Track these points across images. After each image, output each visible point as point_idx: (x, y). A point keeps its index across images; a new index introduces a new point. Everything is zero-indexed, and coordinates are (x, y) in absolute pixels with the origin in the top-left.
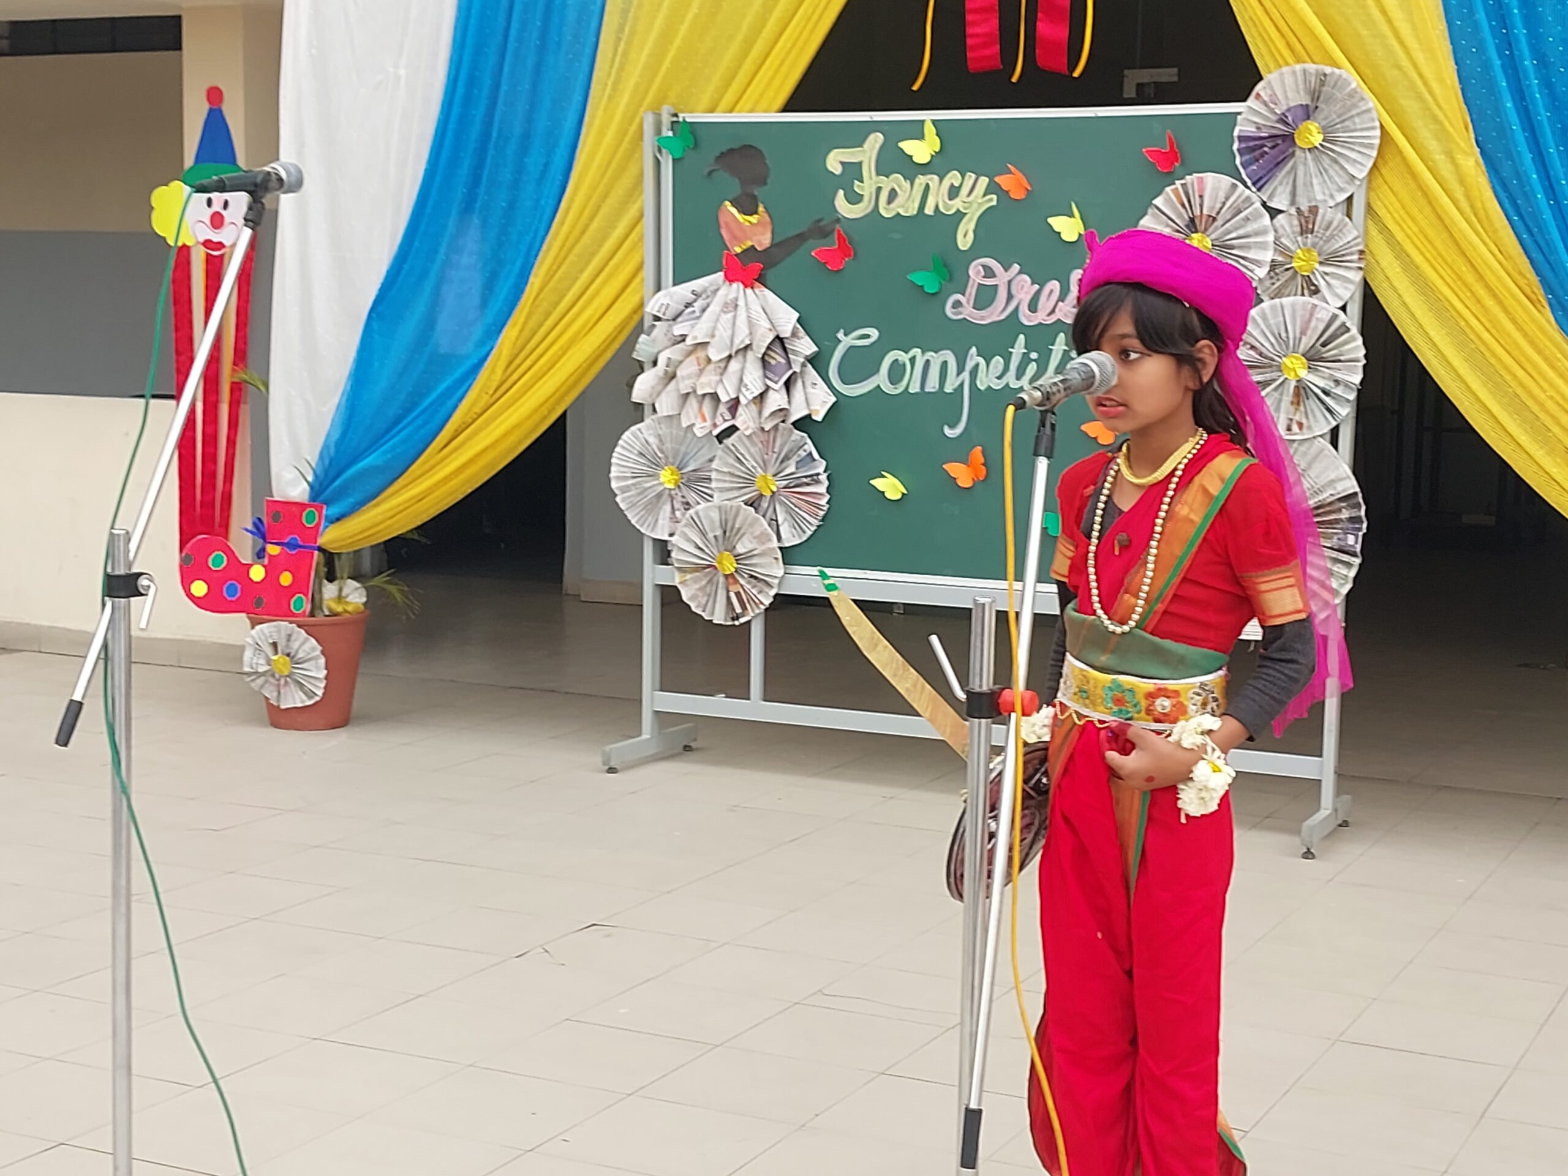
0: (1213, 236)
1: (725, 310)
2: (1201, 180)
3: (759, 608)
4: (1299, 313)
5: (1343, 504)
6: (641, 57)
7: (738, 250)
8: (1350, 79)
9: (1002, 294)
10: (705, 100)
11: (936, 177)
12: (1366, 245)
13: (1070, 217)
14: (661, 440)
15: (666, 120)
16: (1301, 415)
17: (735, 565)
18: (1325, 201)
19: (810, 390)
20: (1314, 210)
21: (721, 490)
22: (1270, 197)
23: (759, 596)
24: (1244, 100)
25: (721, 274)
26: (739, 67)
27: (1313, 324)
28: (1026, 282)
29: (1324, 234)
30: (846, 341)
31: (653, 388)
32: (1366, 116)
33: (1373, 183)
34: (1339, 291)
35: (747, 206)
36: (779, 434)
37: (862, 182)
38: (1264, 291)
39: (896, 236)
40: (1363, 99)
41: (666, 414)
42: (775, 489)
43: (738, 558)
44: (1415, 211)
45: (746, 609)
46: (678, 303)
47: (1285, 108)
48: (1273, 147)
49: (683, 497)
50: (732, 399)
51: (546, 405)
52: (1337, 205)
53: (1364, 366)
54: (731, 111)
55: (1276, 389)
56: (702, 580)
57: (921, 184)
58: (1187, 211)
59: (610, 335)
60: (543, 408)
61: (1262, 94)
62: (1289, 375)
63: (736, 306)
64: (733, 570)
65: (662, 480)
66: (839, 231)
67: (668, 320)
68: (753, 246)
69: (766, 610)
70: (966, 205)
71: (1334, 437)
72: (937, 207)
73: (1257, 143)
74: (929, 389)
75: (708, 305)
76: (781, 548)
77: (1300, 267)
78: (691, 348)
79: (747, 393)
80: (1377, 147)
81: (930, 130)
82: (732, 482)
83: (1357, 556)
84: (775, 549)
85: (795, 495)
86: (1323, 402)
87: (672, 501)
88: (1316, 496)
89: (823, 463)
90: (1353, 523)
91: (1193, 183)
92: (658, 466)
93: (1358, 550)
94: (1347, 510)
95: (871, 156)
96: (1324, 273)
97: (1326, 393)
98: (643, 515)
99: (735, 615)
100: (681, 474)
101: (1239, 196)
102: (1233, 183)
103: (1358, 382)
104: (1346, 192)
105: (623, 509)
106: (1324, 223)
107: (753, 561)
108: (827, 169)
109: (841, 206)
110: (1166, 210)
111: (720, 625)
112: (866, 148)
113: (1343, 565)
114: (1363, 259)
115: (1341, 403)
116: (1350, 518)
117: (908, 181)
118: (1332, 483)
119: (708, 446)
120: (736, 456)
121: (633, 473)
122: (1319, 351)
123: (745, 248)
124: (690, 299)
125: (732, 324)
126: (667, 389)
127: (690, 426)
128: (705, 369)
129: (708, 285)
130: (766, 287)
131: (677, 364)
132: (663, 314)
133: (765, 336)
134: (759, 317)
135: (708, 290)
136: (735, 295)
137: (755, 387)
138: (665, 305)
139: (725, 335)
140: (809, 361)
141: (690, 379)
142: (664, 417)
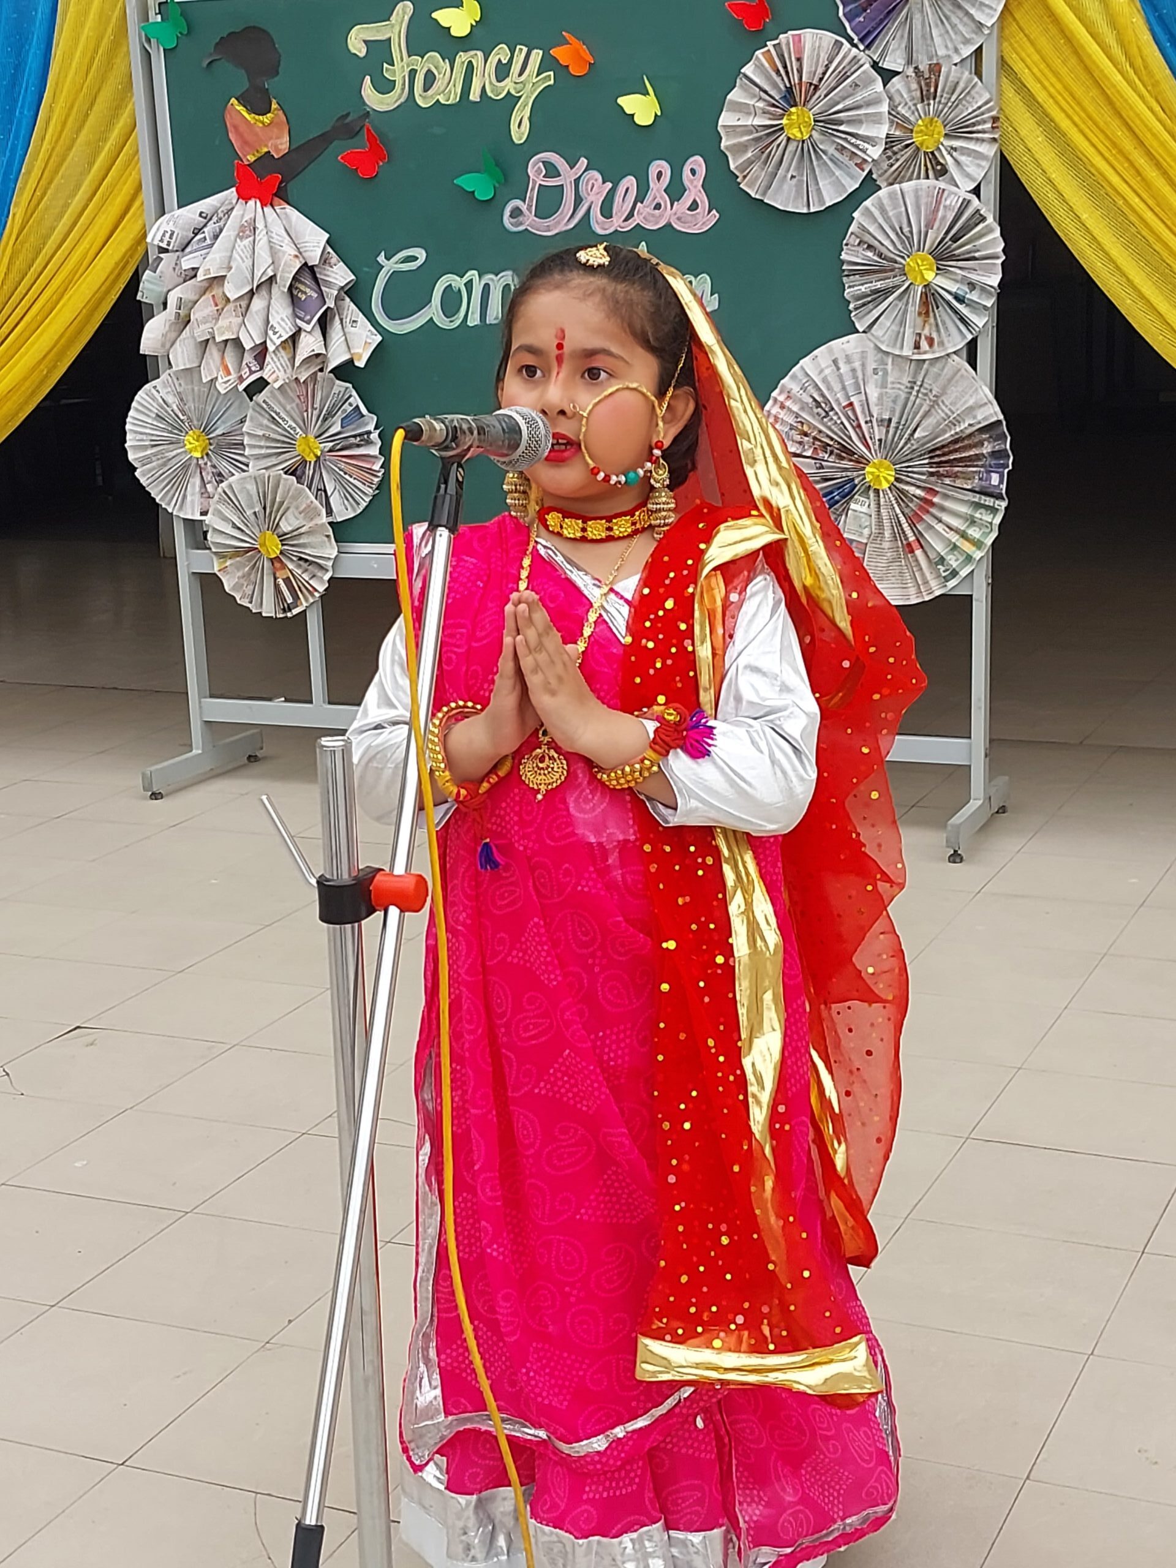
0: (815, 110)
2: (798, 39)
3: (313, 595)
4: (923, 201)
5: (984, 436)
7: (251, 158)
9: (569, 197)
11: (480, 54)
12: (1001, 110)
13: (645, 95)
14: (182, 400)
15: (152, 1)
16: (930, 329)
17: (280, 546)
18: (949, 56)
19: (349, 329)
20: (937, 68)
21: (258, 457)
22: (883, 56)
23: (311, 582)
25: (234, 189)
27: (940, 214)
28: (596, 180)
29: (950, 98)
30: (389, 266)
33: (1007, 32)
34: (968, 170)
35: (258, 104)
36: (318, 386)
37: (393, 65)
38: (880, 176)
39: (436, 131)
41: (183, 368)
42: (319, 453)
43: (283, 537)
44: (1057, 63)
45: (299, 598)
46: (183, 229)
49: (214, 467)
50: (256, 346)
52: (962, 60)
53: (1003, 264)
55: (899, 298)
56: (245, 566)
57: (463, 63)
58: (783, 80)
59: (111, 273)
60: (42, 367)
62: (916, 281)
63: (254, 229)
64: (278, 552)
65: (188, 446)
66: (368, 130)
68: (269, 152)
69: (321, 597)
70: (518, 86)
71: (971, 352)
72: (484, 88)
74: (490, 320)
75: (221, 231)
76: (330, 523)
77: (922, 144)
78: (205, 284)
79: (274, 338)
82: (268, 447)
83: (1004, 499)
84: (323, 524)
85: (344, 460)
86: (956, 312)
87: (201, 473)
88: (953, 427)
89: (372, 418)
90: (996, 458)
91: (788, 44)
92: (181, 432)
93: (1004, 492)
94: (989, 442)
95: (400, 32)
96: (952, 148)
97: (960, 299)
98: (168, 491)
99: (286, 605)
100: (209, 439)
101: (844, 58)
102: (837, 41)
103: (996, 284)
104: (973, 44)
105: (144, 484)
106: (948, 84)
107: (301, 541)
108: (349, 51)
109: (368, 96)
110: (757, 80)
111: (272, 617)
112: (393, 22)
113: (987, 510)
114: (997, 127)
115: (978, 311)
116: (993, 452)
117: (447, 61)
118: (971, 410)
119: (236, 404)
120: (270, 414)
121: (152, 441)
122: (949, 247)
123: (259, 155)
124: (198, 224)
125: (250, 252)
126: (181, 337)
127: (213, 381)
128: (223, 309)
129: (219, 205)
130: (289, 204)
131: (190, 305)
132: (169, 244)
133: (290, 266)
134: (282, 241)
135: (219, 211)
136: (252, 215)
137: (284, 329)
138: (170, 232)
139: (243, 266)
140: (346, 293)
141: (206, 322)
142: (183, 370)
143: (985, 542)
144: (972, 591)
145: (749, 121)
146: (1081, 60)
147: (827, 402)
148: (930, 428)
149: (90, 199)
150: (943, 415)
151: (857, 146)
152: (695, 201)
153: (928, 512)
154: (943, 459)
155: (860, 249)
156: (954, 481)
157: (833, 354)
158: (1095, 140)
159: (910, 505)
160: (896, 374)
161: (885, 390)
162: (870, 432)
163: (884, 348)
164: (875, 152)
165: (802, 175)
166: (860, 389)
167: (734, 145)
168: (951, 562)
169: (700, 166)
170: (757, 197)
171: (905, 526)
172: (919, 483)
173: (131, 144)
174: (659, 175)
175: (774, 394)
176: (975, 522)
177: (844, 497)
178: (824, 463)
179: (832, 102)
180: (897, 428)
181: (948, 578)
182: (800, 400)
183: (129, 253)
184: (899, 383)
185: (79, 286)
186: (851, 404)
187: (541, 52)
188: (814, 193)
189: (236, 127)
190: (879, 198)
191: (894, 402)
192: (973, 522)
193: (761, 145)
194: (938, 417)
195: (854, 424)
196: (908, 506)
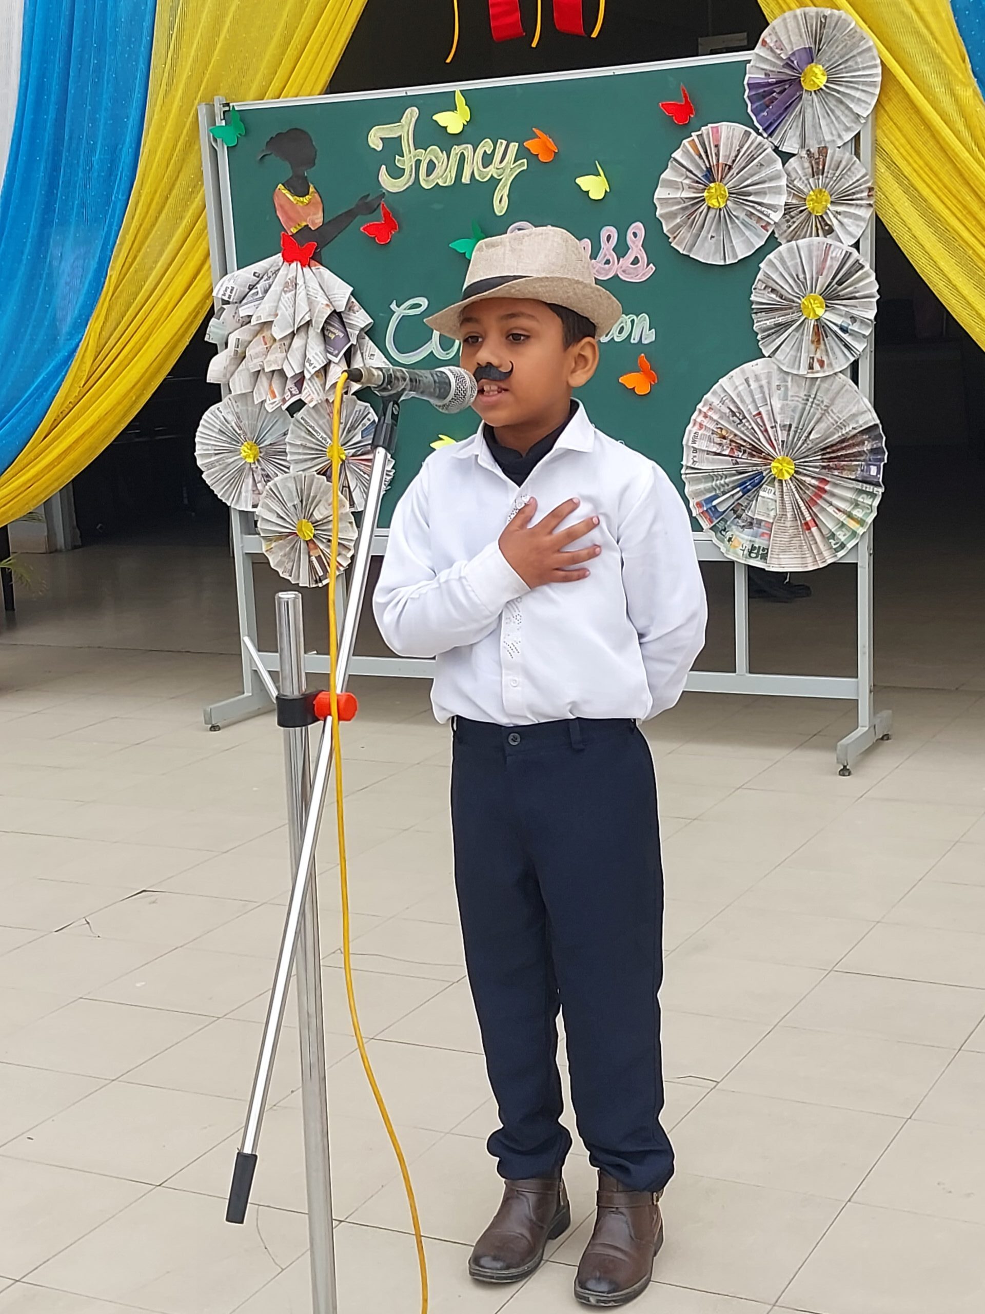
0: (729, 185)
1: (285, 289)
2: (716, 131)
4: (815, 253)
5: (864, 437)
6: (191, 52)
7: (294, 231)
8: (849, 18)
10: (254, 89)
11: (470, 146)
12: (875, 182)
13: (597, 176)
14: (239, 418)
15: (219, 110)
16: (821, 354)
17: (313, 531)
18: (834, 141)
20: (823, 151)
21: (297, 462)
22: (782, 142)
23: (338, 559)
24: (753, 49)
25: (280, 254)
26: (283, 53)
27: (828, 263)
29: (834, 174)
30: (399, 311)
32: (868, 55)
33: (880, 122)
34: (850, 229)
35: (300, 188)
36: (344, 406)
37: (403, 157)
38: (781, 235)
39: (437, 206)
40: (863, 37)
41: (239, 393)
42: (344, 458)
43: (316, 524)
44: (919, 145)
45: (328, 572)
46: (241, 286)
47: (790, 53)
48: (781, 93)
49: (263, 470)
50: (296, 374)
51: (134, 390)
52: (845, 144)
53: (878, 302)
54: (278, 98)
55: (797, 329)
56: (286, 547)
57: (457, 154)
58: (704, 162)
59: (186, 321)
60: (131, 394)
61: (768, 40)
62: (810, 316)
63: (296, 285)
64: (312, 536)
65: (244, 454)
66: (383, 206)
68: (307, 225)
69: (345, 570)
70: (499, 171)
71: (854, 371)
72: (473, 173)
73: (766, 89)
75: (270, 286)
76: (352, 513)
77: (813, 209)
78: (258, 328)
79: (310, 368)
80: (879, 85)
81: (460, 100)
82: (305, 454)
83: (880, 486)
84: (347, 514)
85: (364, 462)
86: (841, 340)
87: (253, 475)
88: (840, 430)
90: (875, 454)
91: (708, 134)
92: (238, 442)
93: (881, 480)
94: (869, 442)
95: (409, 130)
96: (837, 212)
97: (844, 330)
98: (228, 489)
99: (317, 578)
100: (259, 448)
101: (752, 143)
102: (746, 131)
103: (872, 317)
104: (853, 131)
105: (209, 484)
106: (833, 163)
107: (330, 527)
108: (369, 146)
109: (384, 181)
110: (684, 163)
111: (306, 587)
112: (403, 123)
113: (868, 495)
114: (872, 195)
115: (858, 339)
116: (872, 449)
117: (444, 152)
118: (854, 416)
119: (281, 420)
120: (307, 429)
121: (215, 450)
122: (835, 289)
123: (300, 228)
124: (253, 281)
125: (293, 303)
126: (239, 369)
127: (263, 402)
128: (271, 347)
129: (268, 267)
130: (322, 265)
131: (246, 344)
132: (230, 297)
133: (323, 312)
134: (317, 294)
135: (269, 272)
136: (294, 274)
137: (318, 361)
138: (231, 288)
139: (287, 313)
140: (366, 333)
141: (258, 357)
142: (239, 395)
143: (867, 520)
144: (857, 560)
145: (678, 195)
146: (938, 142)
147: (741, 412)
148: (823, 431)
149: (170, 264)
150: (832, 421)
151: (762, 213)
152: (636, 257)
153: (821, 497)
154: (833, 455)
155: (766, 292)
156: (842, 473)
157: (745, 374)
158: (949, 204)
159: (808, 492)
160: (796, 389)
161: (785, 402)
162: (775, 436)
163: (785, 369)
164: (776, 217)
165: (720, 235)
166: (766, 401)
167: (667, 213)
168: (840, 537)
169: (640, 229)
170: (685, 253)
171: (803, 508)
172: (813, 475)
173: (202, 221)
174: (609, 237)
175: (699, 406)
176: (859, 505)
177: (754, 487)
178: (738, 460)
179: (742, 178)
180: (796, 432)
181: (838, 549)
182: (720, 411)
183: (200, 305)
184: (798, 396)
185: (160, 332)
186: (760, 413)
187: (517, 144)
188: (730, 249)
189: (282, 207)
190: (780, 253)
191: (794, 411)
192: (857, 505)
193: (688, 212)
194: (829, 423)
195: (762, 429)
196: (805, 493)
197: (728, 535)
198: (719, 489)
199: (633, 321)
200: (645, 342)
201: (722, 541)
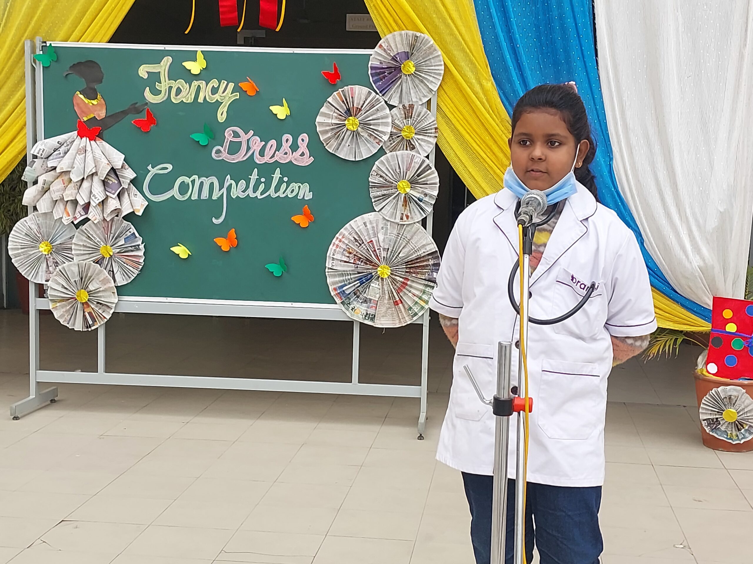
0: (360, 119)
1: (79, 152)
2: (352, 89)
3: (103, 321)
4: (405, 159)
5: (430, 257)
7: (85, 119)
8: (429, 39)
9: (244, 147)
10: (62, 34)
11: (204, 82)
12: (438, 125)
13: (282, 106)
14: (39, 227)
15: (38, 44)
16: (407, 212)
17: (88, 297)
18: (417, 102)
19: (133, 198)
20: (412, 106)
21: (78, 255)
22: (390, 99)
23: (103, 314)
24: (374, 48)
25: (76, 132)
27: (413, 165)
28: (257, 140)
29: (417, 119)
30: (153, 171)
31: (34, 197)
32: (438, 59)
33: (440, 93)
34: (426, 148)
35: (91, 94)
36: (115, 223)
37: (161, 84)
38: (386, 148)
39: (181, 113)
40: (436, 50)
41: (44, 212)
42: (112, 254)
43: (90, 293)
44: (461, 108)
45: (96, 321)
46: (49, 148)
47: (396, 53)
48: (390, 73)
49: (54, 259)
50: (86, 203)
52: (423, 104)
53: (439, 187)
54: (78, 41)
55: (394, 198)
56: (66, 306)
57: (195, 85)
58: (345, 105)
61: (383, 45)
62: (401, 192)
63: (86, 151)
64: (87, 300)
65: (41, 249)
66: (147, 110)
67: (42, 158)
68: (95, 117)
69: (106, 322)
70: (222, 98)
71: (424, 222)
72: (205, 97)
73: (381, 70)
74: (203, 198)
75: (68, 151)
77: (405, 135)
78: (58, 175)
79: (95, 200)
80: (443, 74)
81: (200, 56)
82: (84, 250)
84: (112, 287)
85: (125, 257)
86: (419, 206)
87: (47, 262)
88: (416, 253)
89: (140, 239)
90: (434, 266)
91: (348, 91)
92: (38, 242)
94: (432, 260)
95: (165, 69)
96: (418, 139)
97: (421, 200)
98: (29, 270)
99: (88, 325)
100: (53, 246)
101: (373, 98)
102: (369, 91)
103: (436, 195)
104: (427, 97)
105: (16, 266)
106: (417, 113)
107: (99, 295)
108: (139, 75)
109: (147, 96)
110: (334, 104)
111: (79, 331)
112: (162, 65)
115: (428, 206)
116: (434, 264)
117: (188, 84)
118: (424, 246)
119: (69, 230)
120: (87, 235)
121: (21, 246)
122: (416, 178)
123: (89, 118)
124: (57, 146)
125: (84, 161)
126: (44, 197)
127: (60, 219)
128: (67, 186)
129: (67, 139)
130: (104, 140)
131: (50, 183)
132: (41, 155)
133: (105, 168)
134: (101, 157)
135: (68, 141)
136: (85, 144)
137: (100, 196)
138: (42, 150)
139: (80, 167)
140: (132, 182)
141: (58, 192)
142: (42, 213)
144: (423, 322)
145: (330, 121)
147: (361, 240)
148: (406, 253)
150: (412, 248)
151: (378, 135)
152: (303, 152)
154: (412, 266)
155: (377, 177)
156: (417, 275)
157: (364, 220)
159: (397, 285)
160: (392, 229)
161: (386, 236)
162: (380, 254)
163: (387, 218)
164: (386, 138)
165: (352, 145)
166: (375, 235)
167: (323, 131)
168: (414, 309)
169: (306, 138)
170: (333, 152)
171: (395, 294)
172: (402, 276)
173: (20, 108)
174: (287, 140)
175: (337, 235)
176: (425, 293)
177: (367, 281)
179: (367, 116)
180: (391, 252)
181: (413, 316)
182: (349, 238)
184: (393, 234)
186: (372, 241)
187: (233, 84)
188: (358, 153)
190: (387, 157)
191: (390, 241)
192: (424, 292)
193: (335, 131)
194: (410, 248)
195: (373, 250)
196: (395, 285)
197: (352, 306)
198: (347, 281)
199: (299, 187)
200: (306, 198)
201: (348, 310)
